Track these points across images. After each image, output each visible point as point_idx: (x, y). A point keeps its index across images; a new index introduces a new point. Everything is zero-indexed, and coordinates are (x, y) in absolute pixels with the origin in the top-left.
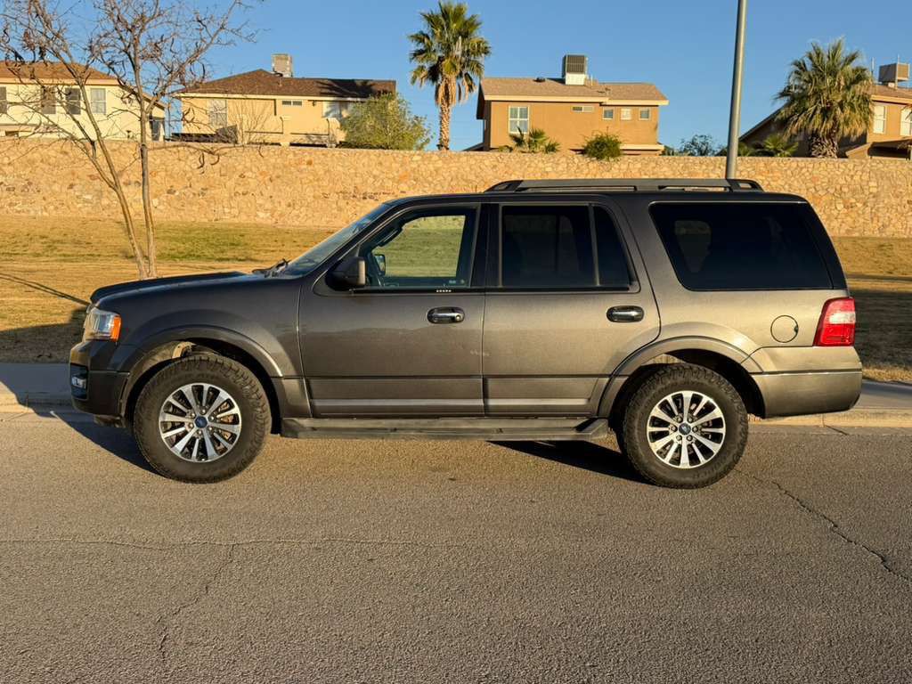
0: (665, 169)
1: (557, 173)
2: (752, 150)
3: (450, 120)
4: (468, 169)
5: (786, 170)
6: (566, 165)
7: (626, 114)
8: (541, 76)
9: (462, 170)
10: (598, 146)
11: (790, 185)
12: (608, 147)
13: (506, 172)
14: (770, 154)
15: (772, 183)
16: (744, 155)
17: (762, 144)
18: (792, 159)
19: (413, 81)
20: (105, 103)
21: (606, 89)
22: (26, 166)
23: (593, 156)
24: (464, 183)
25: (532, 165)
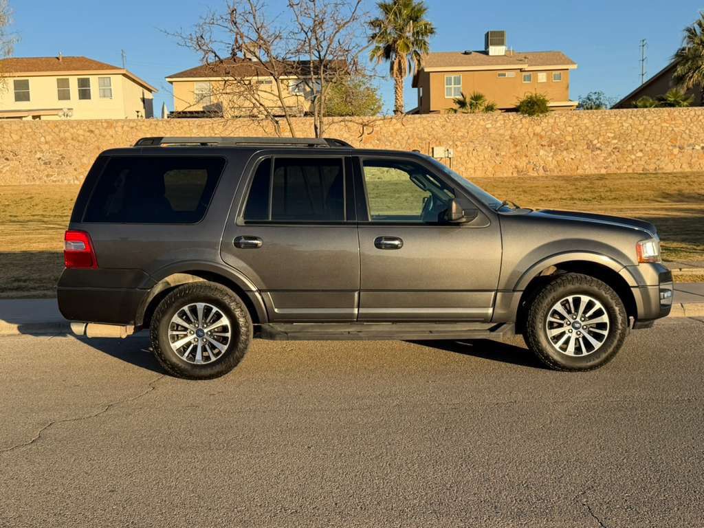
0: (586, 121)
1: (496, 128)
2: (657, 102)
3: (403, 89)
4: (421, 129)
5: (686, 118)
6: (502, 122)
7: (542, 77)
8: (468, 50)
9: (416, 131)
10: (529, 105)
11: (690, 130)
12: (537, 105)
13: (453, 130)
14: (672, 105)
15: (675, 129)
16: (651, 107)
17: (664, 97)
18: (690, 108)
19: (371, 60)
20: (111, 90)
21: (525, 58)
22: (60, 144)
23: (526, 113)
24: (418, 141)
25: (475, 122)
